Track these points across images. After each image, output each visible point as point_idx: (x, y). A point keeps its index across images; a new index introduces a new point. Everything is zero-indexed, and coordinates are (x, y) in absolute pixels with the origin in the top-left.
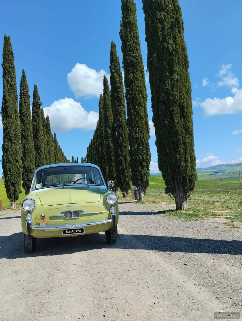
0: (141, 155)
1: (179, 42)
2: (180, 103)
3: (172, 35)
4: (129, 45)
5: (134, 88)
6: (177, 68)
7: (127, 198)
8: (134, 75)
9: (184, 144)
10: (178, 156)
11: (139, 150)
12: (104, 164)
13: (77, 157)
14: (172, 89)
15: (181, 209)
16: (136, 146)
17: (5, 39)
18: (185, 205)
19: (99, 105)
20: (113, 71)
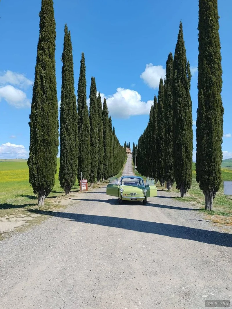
0: (171, 163)
1: (188, 114)
2: (185, 145)
3: (184, 110)
4: (169, 95)
5: (170, 121)
6: (185, 127)
7: (163, 187)
8: (170, 113)
9: (186, 165)
10: (182, 171)
11: (170, 160)
12: (150, 159)
13: (129, 142)
14: (182, 138)
15: (183, 197)
16: (168, 157)
17: (92, 80)
18: (185, 195)
19: (150, 114)
20: (160, 100)
